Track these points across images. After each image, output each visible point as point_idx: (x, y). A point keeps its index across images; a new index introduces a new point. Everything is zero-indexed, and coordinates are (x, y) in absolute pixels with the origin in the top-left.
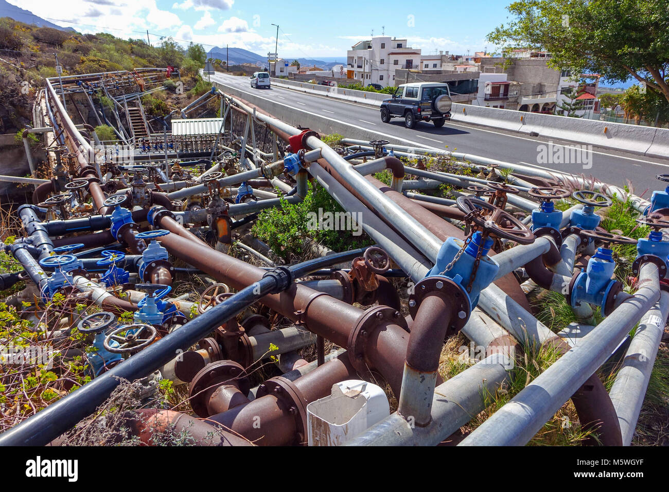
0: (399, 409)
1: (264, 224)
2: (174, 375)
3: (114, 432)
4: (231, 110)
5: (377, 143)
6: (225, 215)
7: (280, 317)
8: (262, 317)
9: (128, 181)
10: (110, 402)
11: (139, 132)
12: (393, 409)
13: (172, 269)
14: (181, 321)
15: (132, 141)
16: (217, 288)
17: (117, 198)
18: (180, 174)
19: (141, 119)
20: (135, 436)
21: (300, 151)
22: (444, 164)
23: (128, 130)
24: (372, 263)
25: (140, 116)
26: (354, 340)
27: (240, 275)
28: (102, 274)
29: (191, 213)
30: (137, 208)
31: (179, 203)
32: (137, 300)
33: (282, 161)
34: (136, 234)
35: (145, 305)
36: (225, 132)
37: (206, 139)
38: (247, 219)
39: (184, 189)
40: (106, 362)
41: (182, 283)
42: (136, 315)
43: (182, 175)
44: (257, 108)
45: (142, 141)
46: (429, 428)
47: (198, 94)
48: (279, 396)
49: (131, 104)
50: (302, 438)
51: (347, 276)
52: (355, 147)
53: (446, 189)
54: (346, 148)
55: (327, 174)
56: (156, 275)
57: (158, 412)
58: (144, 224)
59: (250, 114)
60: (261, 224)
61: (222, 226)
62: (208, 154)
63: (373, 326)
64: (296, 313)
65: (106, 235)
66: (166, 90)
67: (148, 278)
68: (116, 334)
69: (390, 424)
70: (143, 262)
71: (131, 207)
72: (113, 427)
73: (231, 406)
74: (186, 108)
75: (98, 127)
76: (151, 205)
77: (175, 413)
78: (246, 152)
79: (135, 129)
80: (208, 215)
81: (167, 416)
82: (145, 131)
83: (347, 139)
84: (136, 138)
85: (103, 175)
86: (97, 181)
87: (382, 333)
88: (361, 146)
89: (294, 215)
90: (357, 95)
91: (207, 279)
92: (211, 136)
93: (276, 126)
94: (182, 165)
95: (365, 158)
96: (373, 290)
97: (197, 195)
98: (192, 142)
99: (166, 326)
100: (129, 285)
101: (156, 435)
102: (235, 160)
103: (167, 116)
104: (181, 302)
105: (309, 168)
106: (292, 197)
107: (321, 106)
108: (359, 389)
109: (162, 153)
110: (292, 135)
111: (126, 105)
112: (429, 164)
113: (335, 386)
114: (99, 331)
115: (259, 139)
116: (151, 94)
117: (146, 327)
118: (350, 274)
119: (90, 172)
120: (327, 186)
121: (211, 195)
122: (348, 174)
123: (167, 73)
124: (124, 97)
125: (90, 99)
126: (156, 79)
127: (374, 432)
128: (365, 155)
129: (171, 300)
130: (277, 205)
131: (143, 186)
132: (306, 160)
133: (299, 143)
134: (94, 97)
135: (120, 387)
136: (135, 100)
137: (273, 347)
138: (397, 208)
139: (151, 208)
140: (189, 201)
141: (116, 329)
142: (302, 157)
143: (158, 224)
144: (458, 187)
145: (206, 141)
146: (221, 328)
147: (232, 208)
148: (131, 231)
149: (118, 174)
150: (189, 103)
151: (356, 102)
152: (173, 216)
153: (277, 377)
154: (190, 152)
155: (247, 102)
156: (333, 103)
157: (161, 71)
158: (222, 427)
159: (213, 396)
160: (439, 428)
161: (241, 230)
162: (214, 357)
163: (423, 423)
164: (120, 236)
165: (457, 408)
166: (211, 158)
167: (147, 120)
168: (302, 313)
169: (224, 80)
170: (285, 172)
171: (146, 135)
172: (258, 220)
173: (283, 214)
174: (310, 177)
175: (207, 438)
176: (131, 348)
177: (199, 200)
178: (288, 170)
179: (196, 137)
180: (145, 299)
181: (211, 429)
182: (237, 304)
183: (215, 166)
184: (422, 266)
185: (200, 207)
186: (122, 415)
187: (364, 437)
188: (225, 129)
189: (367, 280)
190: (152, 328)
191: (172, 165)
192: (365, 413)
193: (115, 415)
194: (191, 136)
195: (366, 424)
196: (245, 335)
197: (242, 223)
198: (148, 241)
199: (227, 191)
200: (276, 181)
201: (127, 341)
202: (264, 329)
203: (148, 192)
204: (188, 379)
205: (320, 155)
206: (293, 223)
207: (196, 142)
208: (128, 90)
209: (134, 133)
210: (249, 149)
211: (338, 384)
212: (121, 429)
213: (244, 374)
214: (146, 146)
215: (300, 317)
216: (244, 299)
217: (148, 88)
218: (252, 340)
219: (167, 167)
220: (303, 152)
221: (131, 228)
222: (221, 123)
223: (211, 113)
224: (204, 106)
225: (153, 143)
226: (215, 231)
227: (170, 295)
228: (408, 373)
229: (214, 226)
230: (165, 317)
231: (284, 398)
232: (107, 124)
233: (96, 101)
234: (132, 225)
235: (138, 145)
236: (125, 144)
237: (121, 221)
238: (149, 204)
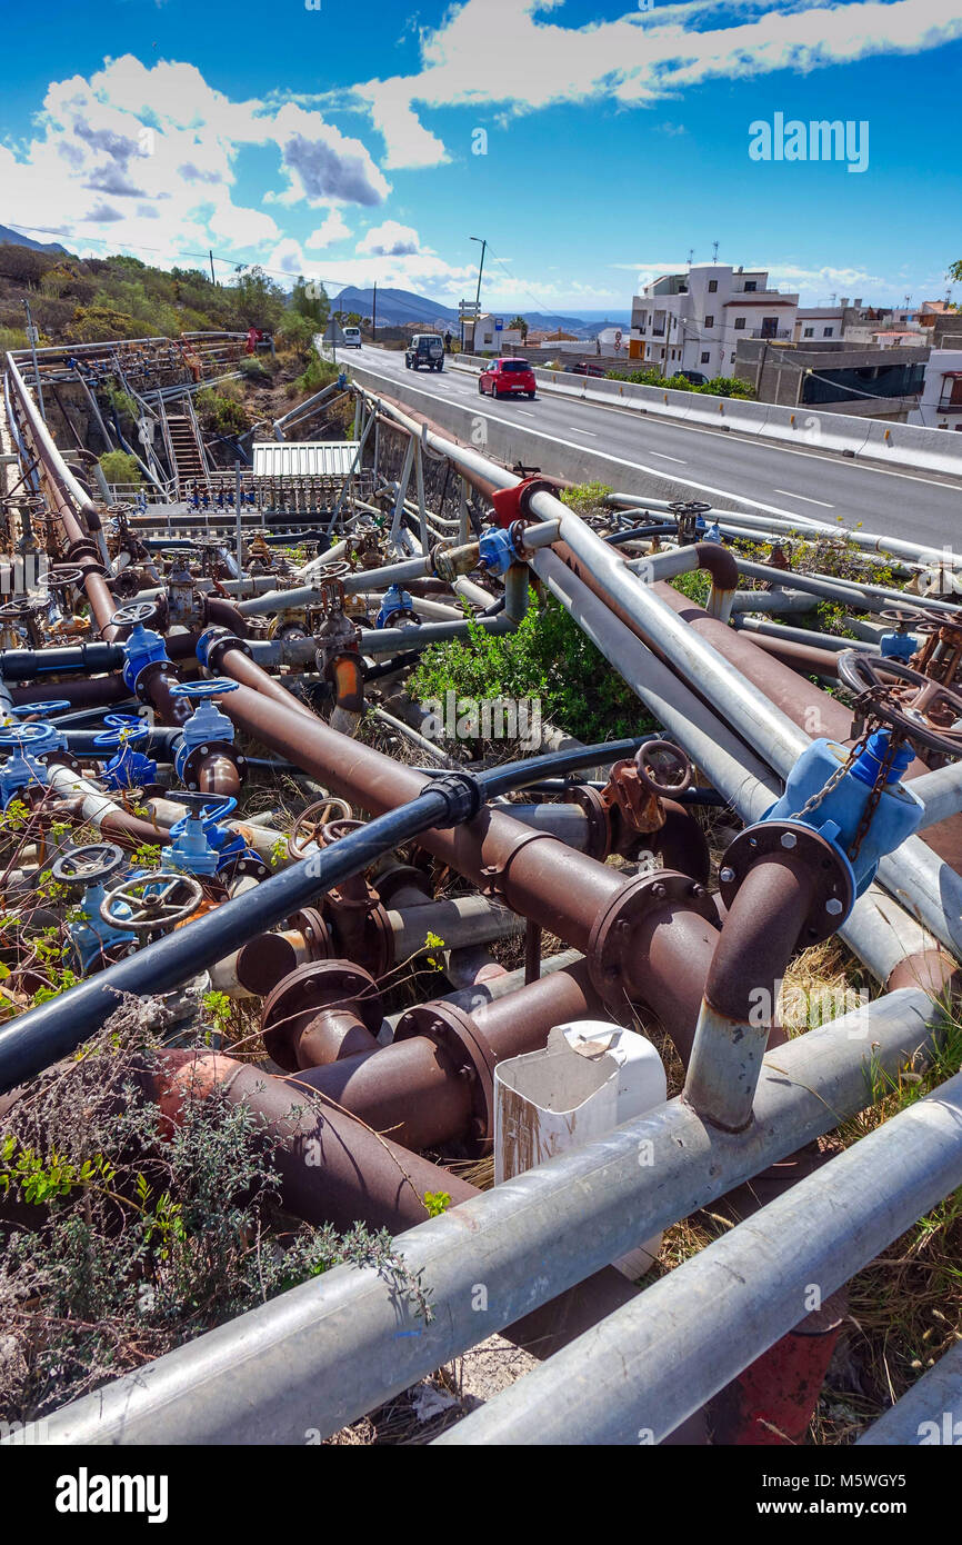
0: (685, 1091)
1: (433, 674)
2: (235, 978)
3: (111, 1093)
4: (378, 424)
5: (683, 507)
6: (353, 651)
7: (453, 874)
8: (415, 872)
9: (161, 570)
10: (103, 1036)
11: (186, 467)
12: (674, 1090)
13: (240, 760)
14: (252, 870)
15: (172, 486)
16: (328, 807)
17: (139, 609)
18: (265, 560)
19: (192, 440)
20: (151, 1103)
21: (515, 524)
22: (832, 558)
23: (165, 463)
24: (652, 773)
25: (191, 434)
26: (602, 937)
27: (375, 782)
28: (104, 763)
29: (285, 646)
30: (178, 630)
31: (261, 621)
32: (171, 819)
33: (476, 544)
34: (173, 685)
35: (185, 834)
36: (362, 472)
37: (323, 486)
38: (399, 662)
39: (271, 594)
40: (105, 942)
41: (259, 789)
42: (164, 854)
43: (270, 562)
44: (429, 422)
45: (192, 486)
46: (745, 1135)
47: (309, 390)
48: (439, 1040)
49: (173, 407)
50: (483, 1128)
51: (597, 798)
52: (637, 513)
53: (832, 612)
54: (615, 515)
55: (570, 574)
56: (208, 772)
57: (198, 1056)
58: (189, 664)
59: (416, 436)
60: (427, 674)
61: (346, 674)
62: (326, 518)
63: (644, 911)
64: (485, 872)
65: (114, 683)
66: (244, 379)
67: (193, 776)
68: (125, 891)
69: (662, 1122)
70: (184, 744)
71: (163, 628)
72: (108, 1083)
73: (342, 1055)
74: (283, 419)
75: (105, 455)
76: (205, 626)
77: (231, 1062)
78: (405, 515)
79: (179, 460)
80: (319, 651)
81: (215, 1067)
82: (200, 466)
83: (619, 495)
84: (182, 481)
85: (112, 559)
86: (101, 571)
87: (661, 928)
88: (650, 512)
89: (497, 660)
90: (648, 396)
91: (311, 784)
92: (333, 478)
93: (466, 466)
94: (271, 542)
95: (656, 539)
96: (653, 830)
97: (296, 608)
98: (293, 490)
99: (224, 877)
100: (155, 788)
101: (192, 1104)
102: (380, 533)
103: (245, 435)
104: (255, 830)
105: (532, 561)
106: (494, 618)
107: (567, 419)
108: (606, 1041)
109: (232, 512)
110: (499, 487)
111: (163, 411)
112: (796, 556)
113: (555, 1031)
114: (92, 882)
115: (432, 489)
116: (214, 388)
117: (182, 882)
118: (605, 794)
119: (85, 552)
120: (568, 601)
121: (326, 607)
122: (614, 578)
123: (247, 343)
124: (159, 393)
125: (91, 395)
126: (225, 355)
127: (629, 1134)
128: (657, 531)
129: (236, 826)
130: (462, 634)
131: (190, 585)
132: (527, 545)
133: (515, 506)
134: (100, 392)
135: (123, 1008)
136: (180, 399)
137: (433, 940)
138: (717, 658)
139: (205, 631)
140: (280, 620)
141: (127, 880)
142: (518, 538)
143: (218, 666)
144: (860, 610)
145: (322, 489)
146: (333, 892)
147: (369, 637)
148: (163, 677)
149: (143, 556)
150: (290, 408)
151: (644, 412)
152: (247, 650)
153: (438, 1002)
154: (288, 511)
155: (409, 410)
156: (594, 414)
157: (235, 339)
158: (320, 1097)
159: (307, 1029)
160: (769, 1139)
161: (383, 684)
162: (317, 949)
163: (733, 1126)
164: (141, 686)
165: (810, 1098)
166: (331, 525)
167: (205, 442)
168: (498, 872)
169: (365, 360)
170: (482, 566)
171: (201, 473)
172: (421, 664)
173: (474, 654)
174: (535, 579)
175: (291, 1118)
176: (151, 923)
177: (302, 619)
178: (488, 564)
179: (301, 481)
180: (184, 822)
181: (298, 1099)
182: (364, 849)
183: (338, 547)
184: (762, 786)
185: (302, 633)
186: (126, 1063)
187: (607, 1145)
188: (363, 465)
189: (639, 808)
190: (195, 883)
191: (250, 542)
192: (614, 1092)
193: (113, 1060)
194: (291, 479)
195: (614, 1117)
196: (380, 907)
197: (388, 669)
198: (196, 700)
199: (360, 600)
200: (463, 583)
201: (145, 907)
202: (420, 896)
203: (198, 598)
204: (264, 989)
205: (556, 535)
206: (492, 676)
207: (302, 490)
208: (168, 379)
209: (176, 470)
210: (410, 509)
211: (563, 1027)
212: (125, 1087)
213: (373, 990)
214: (200, 498)
215: (492, 880)
216: (378, 839)
217: (209, 376)
218: (395, 918)
219: (239, 546)
220: (520, 526)
221: (162, 671)
222: (354, 453)
223: (335, 432)
224: (321, 415)
225: (214, 491)
226: (330, 684)
227: (236, 814)
228: (708, 1021)
229: (330, 674)
230: (223, 860)
231: (450, 1046)
232: (125, 449)
233: (103, 401)
234: (164, 666)
235: (184, 494)
236: (159, 492)
237: (143, 657)
238: (201, 622)
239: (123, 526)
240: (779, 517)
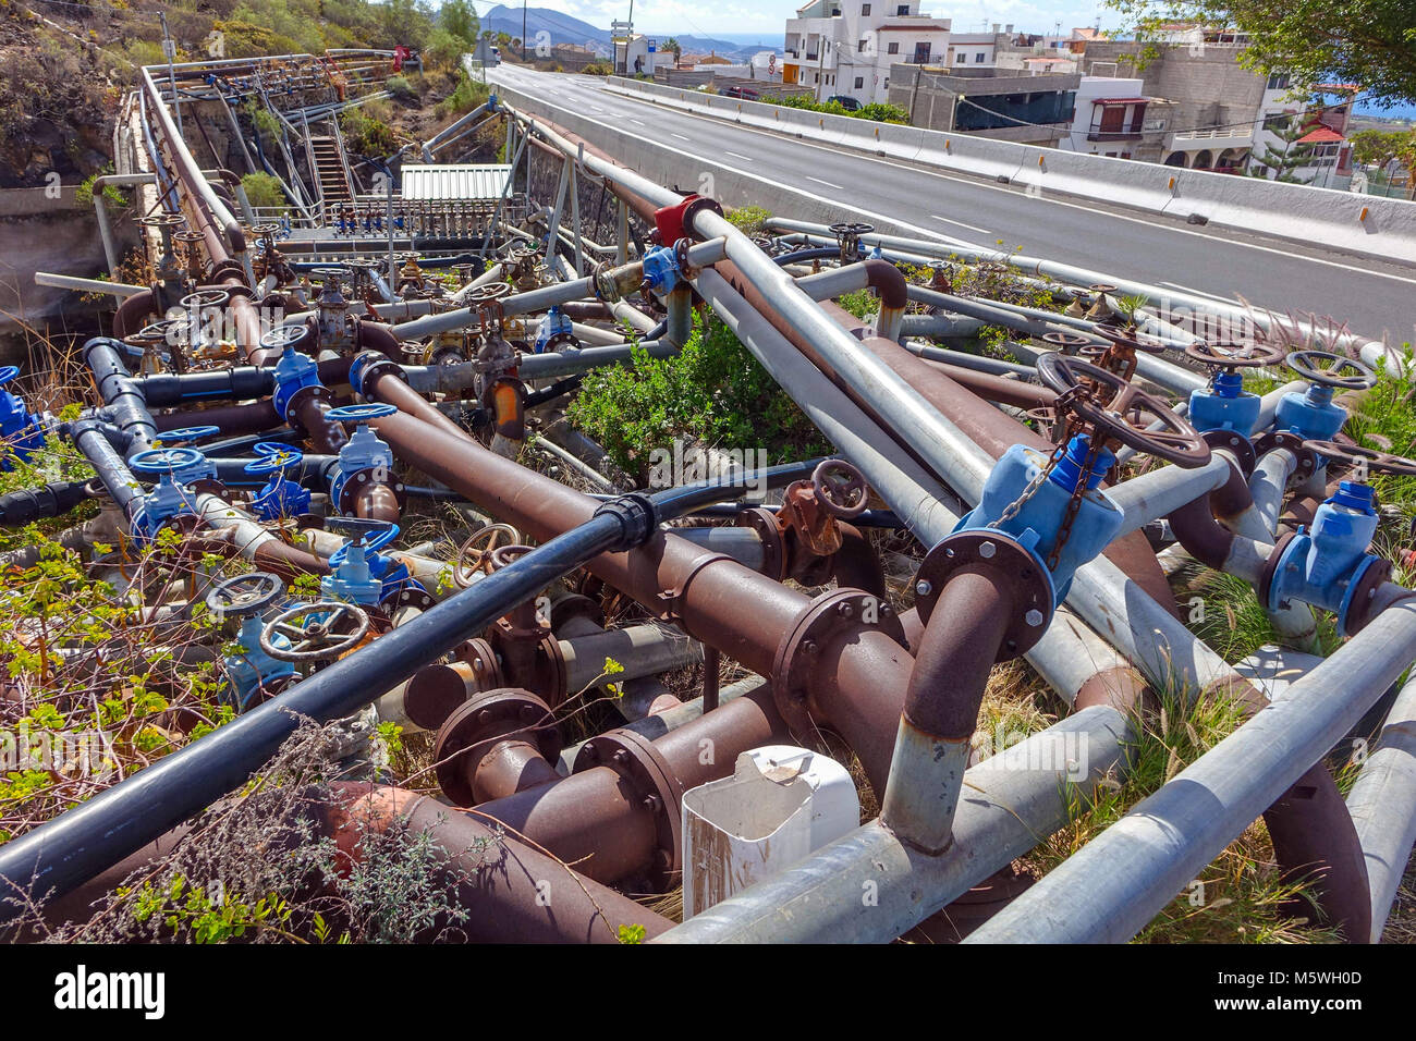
0: (883, 814)
1: (596, 400)
2: (403, 712)
3: (285, 827)
4: (530, 147)
5: (846, 229)
6: (513, 376)
7: (625, 601)
8: (585, 601)
9: (309, 295)
10: (277, 764)
11: (332, 190)
12: (870, 814)
13: (399, 487)
14: (416, 600)
15: (317, 210)
16: (496, 532)
17: (289, 331)
18: (418, 284)
19: (338, 162)
20: (326, 838)
21: (680, 242)
22: (993, 282)
23: (309, 185)
24: (829, 494)
25: (336, 155)
26: (788, 659)
27: (543, 507)
28: (254, 493)
29: (442, 371)
30: (328, 355)
31: (416, 347)
32: (327, 550)
33: (640, 263)
34: (326, 410)
35: (345, 562)
36: (515, 197)
37: (475, 210)
38: (559, 388)
39: (426, 318)
40: (263, 677)
41: (419, 518)
42: (325, 583)
43: (422, 287)
44: (585, 143)
45: (339, 210)
46: (945, 858)
47: (459, 111)
48: (624, 771)
49: (318, 128)
50: (670, 861)
51: (773, 522)
52: (796, 238)
53: (994, 336)
54: (775, 239)
55: (736, 295)
56: (366, 500)
57: (373, 789)
58: (342, 390)
59: (571, 156)
60: (589, 399)
61: (505, 400)
62: (477, 244)
63: (829, 633)
64: (662, 596)
65: (264, 410)
66: (391, 99)
67: (350, 506)
68: (286, 620)
69: (861, 846)
70: (340, 472)
71: (315, 353)
72: (282, 815)
73: (522, 786)
74: (433, 140)
75: (247, 176)
76: (358, 350)
77: (408, 794)
78: (559, 241)
79: (324, 183)
80: (477, 376)
81: (391, 800)
82: (346, 189)
83: (778, 220)
84: (327, 204)
85: (258, 281)
86: (247, 293)
87: (849, 649)
88: (810, 236)
89: (661, 384)
90: (803, 121)
91: (473, 513)
92: (484, 203)
93: (626, 186)
94: (423, 265)
95: (816, 263)
96: (829, 552)
97: (453, 331)
98: (443, 215)
99: (387, 608)
100: (310, 518)
101: (370, 839)
102: (534, 259)
103: (393, 157)
104: (418, 560)
105: (695, 281)
106: (656, 342)
107: (724, 143)
108: (796, 765)
109: (381, 237)
110: (660, 206)
111: (307, 131)
112: (958, 280)
113: (743, 757)
114: (249, 612)
115: (586, 214)
116: (361, 108)
117: (346, 610)
118: (780, 516)
119: (231, 274)
120: (734, 322)
121: (484, 332)
122: (783, 296)
123: (394, 61)
124: (303, 112)
125: (232, 114)
126: (371, 74)
127: (828, 859)
128: (818, 255)
129: (396, 555)
130: (625, 359)
131: (343, 307)
132: (691, 263)
133: (678, 225)
134: (241, 111)
135: (298, 733)
136: (325, 119)
137: (612, 666)
138: (892, 376)
139: (358, 356)
140: (436, 344)
141: (285, 611)
142: (683, 257)
143: (372, 392)
144: (1021, 333)
145: (474, 214)
146: (502, 621)
147: (528, 362)
148: (315, 403)
149: (290, 280)
150: (439, 130)
151: (800, 136)
152: (403, 376)
153: (619, 730)
154: (438, 237)
155: (563, 130)
156: (750, 138)
157: (381, 57)
158: (505, 829)
159: (483, 762)
160: (969, 861)
161: (543, 412)
162: (487, 680)
163: (933, 848)
164: (292, 413)
165: (1008, 818)
166: (483, 251)
167: (351, 164)
168: (676, 595)
169: (516, 81)
170: (644, 290)
171: (347, 196)
172: (582, 390)
173: (637, 379)
174: (698, 301)
175: (474, 850)
176: (315, 653)
177: (459, 343)
178: (652, 283)
179: (452, 205)
180: (344, 551)
181: (481, 831)
182: (540, 571)
183: (493, 271)
184: (940, 505)
185: (459, 358)
186: (301, 792)
187: (807, 871)
188: (515, 190)
189: (815, 531)
190: (360, 611)
191: (402, 265)
192: (808, 817)
193: (287, 790)
194: (441, 203)
195: (808, 842)
196: (551, 637)
197: (548, 395)
198: (350, 427)
199: (518, 325)
200: (622, 307)
201: (307, 637)
202: (590, 625)
203: (351, 321)
204: (434, 723)
205: (722, 253)
206: (656, 401)
207: (452, 215)
208: (312, 98)
209: (321, 193)
210: (563, 234)
211: (752, 752)
212: (297, 821)
213: (550, 720)
214: (347, 222)
215: (670, 604)
217: (354, 95)
218: (566, 647)
219: (391, 268)
220: (684, 244)
221: (315, 396)
222: (506, 176)
223: (485, 154)
224: (471, 137)
225: (361, 215)
226: (490, 410)
227: (395, 544)
228: (907, 740)
229: (489, 400)
230: (386, 589)
231: (633, 774)
232: (267, 170)
233: (244, 120)
234: (317, 392)
235: (329, 218)
236: (303, 216)
237: (294, 382)
238: (353, 346)
239: (269, 248)
240: (939, 241)
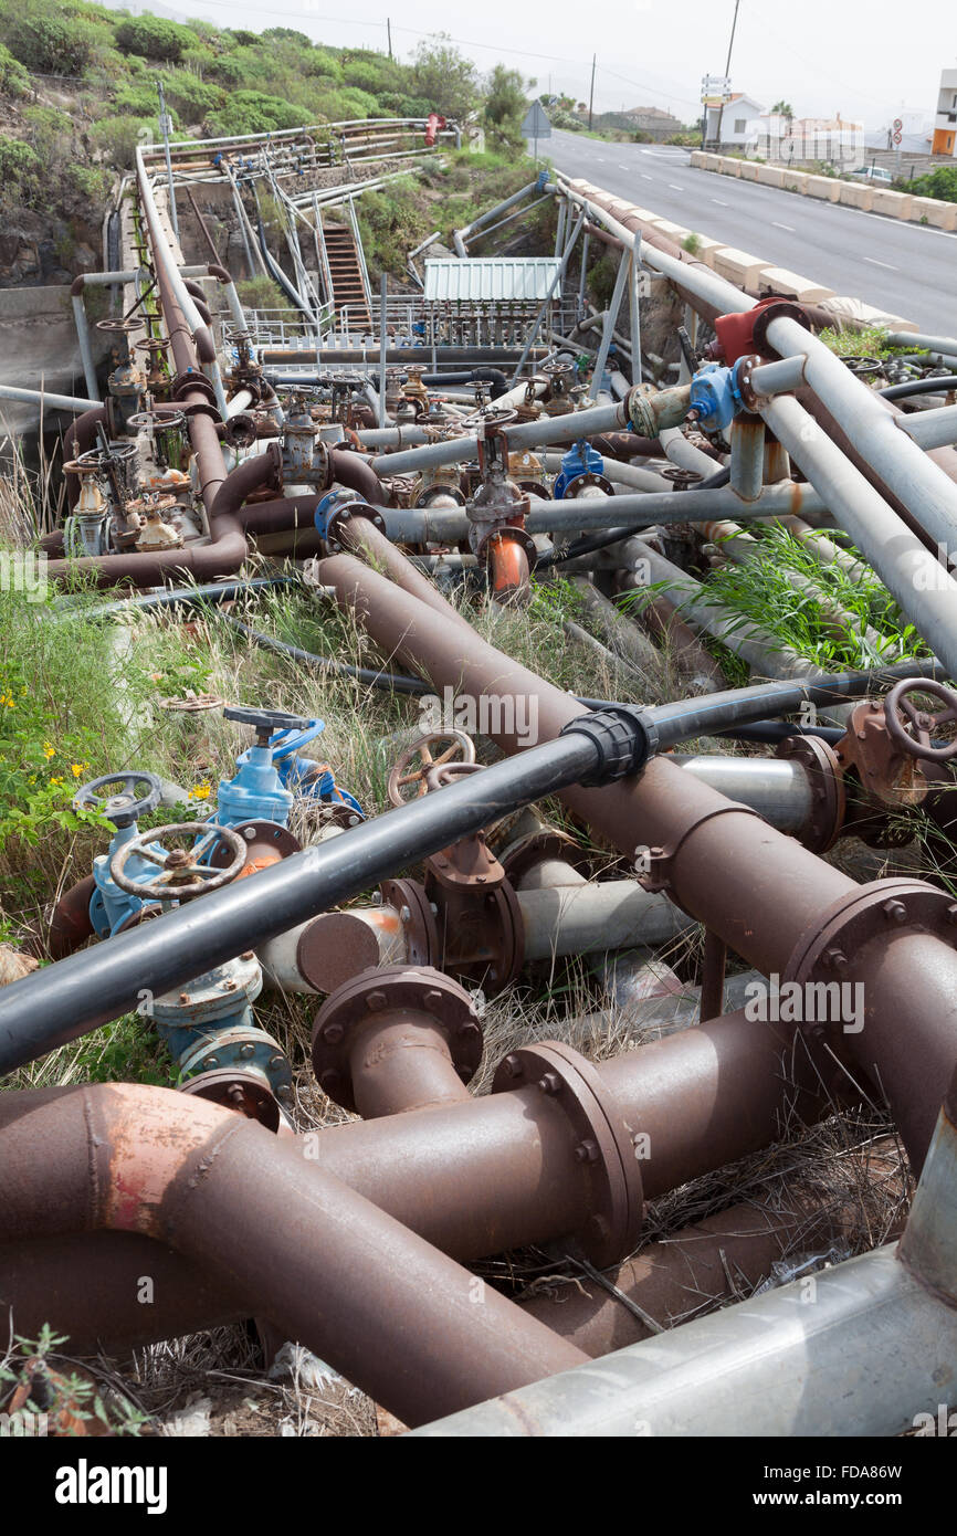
4: (586, 235)
6: (518, 527)
11: (344, 288)
14: (341, 819)
15: (325, 312)
19: (354, 255)
21: (743, 360)
25: (351, 246)
29: (429, 517)
31: (405, 484)
33: (688, 388)
36: (564, 298)
37: (511, 314)
39: (418, 449)
45: (350, 313)
49: (331, 214)
59: (627, 247)
61: (508, 559)
64: (647, 855)
66: (419, 177)
74: (468, 228)
76: (329, 487)
80: (472, 526)
82: (360, 288)
84: (338, 306)
85: (230, 397)
86: (212, 413)
92: (524, 304)
94: (430, 383)
97: (448, 467)
103: (420, 248)
105: (765, 412)
110: (730, 311)
111: (319, 219)
116: (382, 190)
119: (198, 389)
121: (482, 467)
123: (426, 133)
124: (315, 196)
126: (400, 148)
132: (756, 388)
133: (754, 338)
136: (340, 203)
139: (328, 494)
140: (426, 483)
142: (746, 380)
143: (340, 540)
145: (511, 318)
147: (539, 510)
149: (267, 397)
150: (477, 217)
152: (379, 521)
154: (466, 346)
157: (413, 128)
162: (415, 936)
166: (520, 366)
168: (665, 856)
170: (695, 417)
171: (362, 296)
177: (455, 484)
178: (702, 414)
183: (517, 390)
188: (565, 288)
191: (403, 381)
194: (472, 304)
196: (508, 886)
199: (532, 461)
200: (674, 438)
203: (321, 450)
205: (800, 376)
207: (484, 319)
209: (332, 293)
210: (622, 346)
215: (656, 868)
220: (749, 364)
222: (554, 273)
223: (535, 243)
229: (487, 557)
236: (309, 320)
238: (323, 482)
239: (244, 358)
